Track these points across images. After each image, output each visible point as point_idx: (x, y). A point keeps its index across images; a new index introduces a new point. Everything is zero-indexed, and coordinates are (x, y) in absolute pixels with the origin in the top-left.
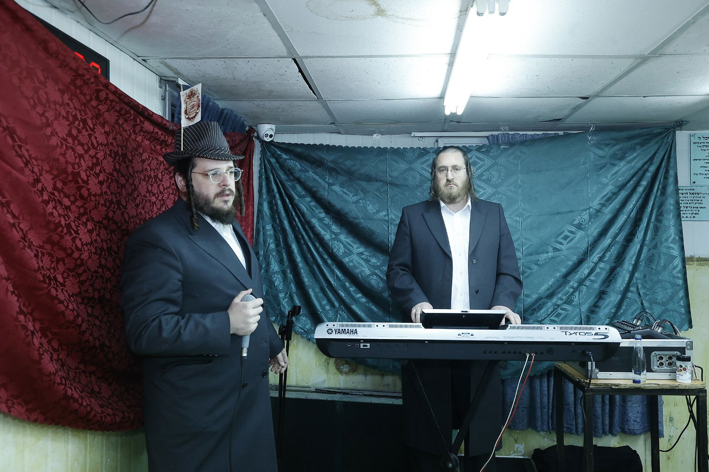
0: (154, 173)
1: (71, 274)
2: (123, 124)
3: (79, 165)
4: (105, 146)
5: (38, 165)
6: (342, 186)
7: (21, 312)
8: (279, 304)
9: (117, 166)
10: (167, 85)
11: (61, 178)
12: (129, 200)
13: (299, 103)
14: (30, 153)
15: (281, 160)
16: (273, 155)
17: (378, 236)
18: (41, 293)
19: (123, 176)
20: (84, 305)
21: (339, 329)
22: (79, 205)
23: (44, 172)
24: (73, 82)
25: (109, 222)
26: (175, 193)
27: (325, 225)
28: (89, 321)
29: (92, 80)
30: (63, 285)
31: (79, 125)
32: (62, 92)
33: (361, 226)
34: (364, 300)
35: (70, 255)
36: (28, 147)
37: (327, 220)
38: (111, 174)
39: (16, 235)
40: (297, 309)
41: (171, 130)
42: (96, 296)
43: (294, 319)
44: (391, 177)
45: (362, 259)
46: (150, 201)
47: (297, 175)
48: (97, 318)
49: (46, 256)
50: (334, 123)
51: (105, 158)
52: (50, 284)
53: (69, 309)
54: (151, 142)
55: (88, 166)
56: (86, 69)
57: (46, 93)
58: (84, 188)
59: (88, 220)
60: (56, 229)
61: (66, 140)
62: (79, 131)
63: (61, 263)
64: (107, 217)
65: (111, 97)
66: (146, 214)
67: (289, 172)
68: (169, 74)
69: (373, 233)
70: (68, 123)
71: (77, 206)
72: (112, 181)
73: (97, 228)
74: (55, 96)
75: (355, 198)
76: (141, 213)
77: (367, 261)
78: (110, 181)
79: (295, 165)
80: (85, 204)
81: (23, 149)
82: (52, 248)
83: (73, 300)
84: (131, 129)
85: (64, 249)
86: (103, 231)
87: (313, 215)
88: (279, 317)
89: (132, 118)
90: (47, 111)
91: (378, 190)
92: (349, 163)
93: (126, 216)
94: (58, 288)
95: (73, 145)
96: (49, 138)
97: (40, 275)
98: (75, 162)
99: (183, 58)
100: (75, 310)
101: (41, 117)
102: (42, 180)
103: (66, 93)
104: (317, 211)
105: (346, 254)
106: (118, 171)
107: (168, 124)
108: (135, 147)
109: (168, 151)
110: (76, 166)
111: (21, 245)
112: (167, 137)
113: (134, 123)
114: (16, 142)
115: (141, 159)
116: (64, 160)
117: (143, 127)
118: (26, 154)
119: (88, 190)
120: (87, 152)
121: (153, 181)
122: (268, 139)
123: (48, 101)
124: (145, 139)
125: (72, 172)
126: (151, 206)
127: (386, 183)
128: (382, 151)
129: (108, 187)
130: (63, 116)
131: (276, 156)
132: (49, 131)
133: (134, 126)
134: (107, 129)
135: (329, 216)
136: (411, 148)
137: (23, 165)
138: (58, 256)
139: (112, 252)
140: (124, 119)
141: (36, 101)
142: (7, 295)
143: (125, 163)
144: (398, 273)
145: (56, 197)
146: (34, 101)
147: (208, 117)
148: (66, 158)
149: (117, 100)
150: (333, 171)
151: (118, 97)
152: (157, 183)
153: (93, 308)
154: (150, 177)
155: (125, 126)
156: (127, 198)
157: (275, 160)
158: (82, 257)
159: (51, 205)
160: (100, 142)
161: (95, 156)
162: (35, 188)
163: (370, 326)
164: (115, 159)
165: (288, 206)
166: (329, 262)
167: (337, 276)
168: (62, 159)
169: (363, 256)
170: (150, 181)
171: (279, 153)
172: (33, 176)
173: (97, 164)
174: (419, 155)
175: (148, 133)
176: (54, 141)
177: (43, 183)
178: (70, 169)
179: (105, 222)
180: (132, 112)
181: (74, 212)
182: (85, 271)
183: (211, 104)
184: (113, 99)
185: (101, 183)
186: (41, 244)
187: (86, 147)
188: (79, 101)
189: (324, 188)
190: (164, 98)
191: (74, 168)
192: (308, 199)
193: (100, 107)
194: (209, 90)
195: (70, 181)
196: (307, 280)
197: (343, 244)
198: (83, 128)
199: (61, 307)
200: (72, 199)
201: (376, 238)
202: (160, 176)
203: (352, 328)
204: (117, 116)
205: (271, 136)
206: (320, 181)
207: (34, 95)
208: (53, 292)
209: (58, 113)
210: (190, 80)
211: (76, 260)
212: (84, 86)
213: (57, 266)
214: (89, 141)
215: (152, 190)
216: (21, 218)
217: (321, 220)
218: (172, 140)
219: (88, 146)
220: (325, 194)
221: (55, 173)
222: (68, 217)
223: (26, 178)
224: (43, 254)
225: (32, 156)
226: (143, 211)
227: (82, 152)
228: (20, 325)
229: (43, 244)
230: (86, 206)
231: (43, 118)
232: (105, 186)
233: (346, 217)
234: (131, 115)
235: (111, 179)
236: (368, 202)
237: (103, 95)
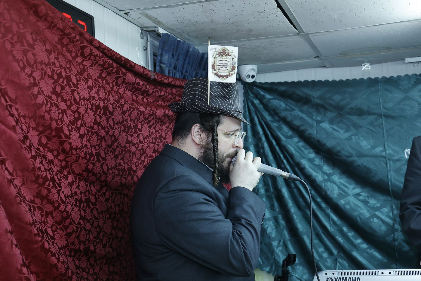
0: (134, 123)
1: (58, 226)
2: (106, 77)
3: (62, 121)
4: (87, 100)
5: (26, 123)
6: (331, 122)
7: (24, 265)
8: (272, 252)
9: (98, 119)
10: (148, 35)
11: (45, 134)
12: (108, 151)
13: (280, 40)
14: (19, 112)
15: (264, 101)
16: (257, 96)
17: (375, 174)
18: (36, 246)
19: (103, 128)
20: (72, 258)
21: (340, 278)
22: (62, 159)
23: (31, 129)
24: (60, 41)
25: (88, 174)
26: (154, 142)
27: (316, 165)
28: (77, 273)
29: (78, 38)
30: (53, 238)
31: (63, 82)
32: (49, 52)
33: (356, 164)
34: (364, 246)
35: (57, 208)
36: (17, 106)
37: (318, 161)
38: (92, 127)
39: (13, 190)
40: (292, 258)
41: (153, 79)
42: (82, 248)
43: (290, 268)
44: (385, 108)
45: (360, 200)
46: (129, 151)
47: (283, 114)
48: (84, 270)
49: (37, 210)
50: (318, 57)
51: (86, 112)
52: (43, 237)
53: (60, 261)
54: (133, 93)
55: (70, 121)
56: (72, 28)
57: (34, 55)
58: (66, 143)
59: (69, 173)
60: (44, 183)
61: (50, 97)
62: (63, 88)
63: (50, 216)
64: (87, 170)
65: (96, 52)
66: (124, 164)
67: (274, 112)
68: (149, 24)
69: (369, 170)
70: (52, 81)
71: (59, 160)
72: (92, 134)
73: (78, 180)
74: (42, 56)
75: (346, 135)
76: (120, 163)
77: (365, 202)
78: (90, 134)
79: (279, 104)
80: (66, 157)
81: (13, 108)
82: (42, 202)
83: (62, 253)
84: (114, 81)
85: (52, 203)
86: (82, 183)
87: (303, 157)
88: (274, 267)
89: (114, 70)
90: (35, 71)
91: (372, 124)
92: (337, 98)
93: (105, 167)
94: (49, 241)
95: (57, 101)
96: (36, 97)
97: (35, 229)
98: (58, 118)
99: (162, 7)
100: (66, 262)
101: (29, 78)
102: (29, 136)
103: (53, 53)
104: (306, 152)
105: (340, 196)
106: (99, 124)
107: (150, 74)
108: (117, 99)
109: (149, 100)
110: (60, 122)
111: (18, 199)
112: (148, 87)
113: (116, 76)
114: (8, 102)
115: (122, 110)
116: (49, 116)
117: (125, 79)
118: (16, 113)
119: (70, 144)
120: (69, 107)
121: (133, 131)
122: (250, 80)
123: (35, 62)
124: (127, 91)
125: (56, 127)
126: (130, 156)
127: (380, 116)
128: (373, 82)
129: (88, 140)
130: (48, 75)
131: (259, 97)
132: (36, 89)
133: (117, 78)
134: (90, 83)
135: (318, 156)
136: (407, 76)
137: (14, 124)
138: (47, 210)
139: (90, 204)
140: (108, 72)
141: (25, 63)
142: (12, 249)
143: (106, 115)
144: (415, 212)
145: (41, 152)
146: (23, 63)
147: (189, 63)
148: (50, 115)
149: (101, 54)
150: (320, 108)
151: (102, 52)
152: (137, 133)
153: (80, 260)
154: (130, 127)
155: (108, 79)
156: (106, 150)
157: (258, 102)
158: (67, 209)
159: (38, 161)
160: (82, 97)
161: (77, 111)
162: (25, 145)
163: (375, 274)
164: (96, 112)
165: (275, 148)
166: (323, 205)
167: (333, 221)
168: (47, 116)
169: (361, 198)
170: (130, 131)
171: (262, 93)
172: (23, 133)
173: (79, 118)
174: (415, 82)
175: (130, 84)
176: (40, 99)
177: (30, 139)
178: (54, 125)
179: (85, 174)
180: (115, 65)
181: (57, 165)
182: (70, 224)
183: (191, 49)
184: (97, 55)
185: (82, 137)
186: (32, 199)
187: (68, 103)
188: (65, 59)
189: (312, 126)
190: (146, 49)
191: (57, 124)
192: (296, 139)
193: (84, 63)
194: (189, 36)
195: (54, 136)
196: (301, 225)
197: (337, 185)
198: (66, 85)
199: (54, 260)
200: (55, 153)
201: (374, 177)
202: (139, 126)
203: (354, 277)
204: (101, 70)
205: (253, 77)
206: (307, 119)
207: (23, 57)
208: (46, 245)
209: (43, 72)
210: (170, 29)
211: (62, 212)
212: (70, 44)
213: (47, 220)
214: (71, 97)
215: (132, 140)
216: (14, 175)
217: (311, 161)
218: (153, 90)
219: (71, 102)
220: (313, 132)
221: (41, 129)
222: (52, 171)
223: (17, 136)
224: (35, 209)
225: (21, 114)
226: (122, 162)
227: (65, 107)
228: (24, 277)
229: (34, 199)
230: (68, 159)
231: (31, 78)
232: (85, 139)
233: (340, 156)
234: (114, 68)
235: (92, 132)
236: (362, 138)
237: (87, 51)
